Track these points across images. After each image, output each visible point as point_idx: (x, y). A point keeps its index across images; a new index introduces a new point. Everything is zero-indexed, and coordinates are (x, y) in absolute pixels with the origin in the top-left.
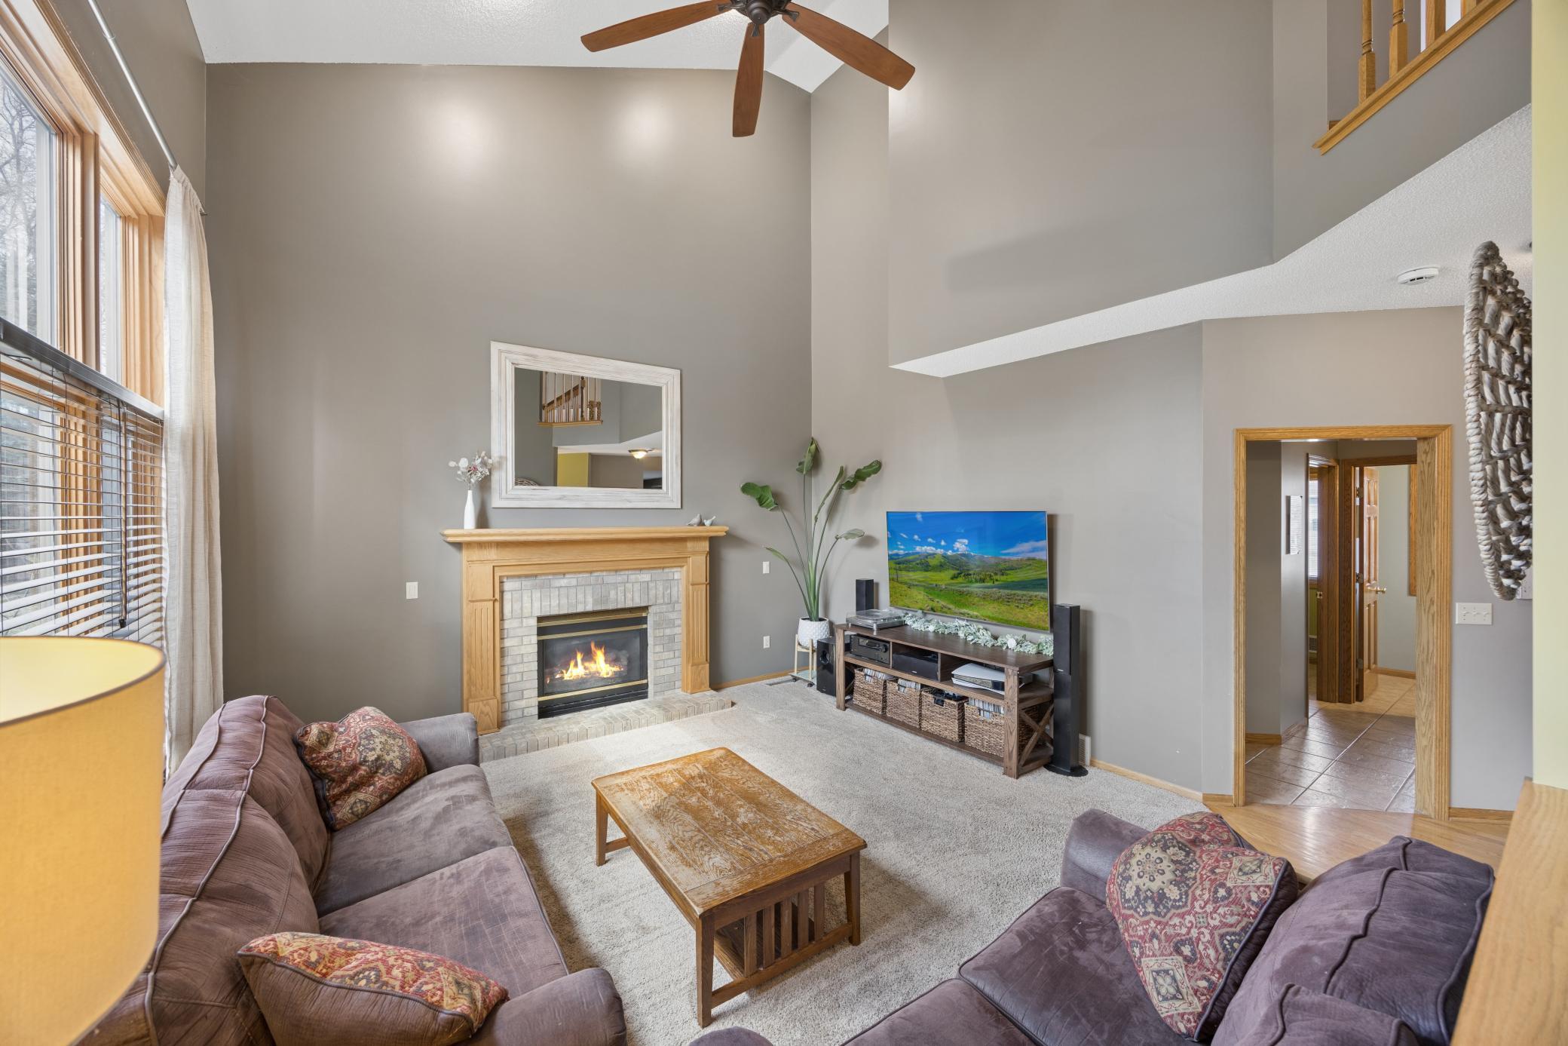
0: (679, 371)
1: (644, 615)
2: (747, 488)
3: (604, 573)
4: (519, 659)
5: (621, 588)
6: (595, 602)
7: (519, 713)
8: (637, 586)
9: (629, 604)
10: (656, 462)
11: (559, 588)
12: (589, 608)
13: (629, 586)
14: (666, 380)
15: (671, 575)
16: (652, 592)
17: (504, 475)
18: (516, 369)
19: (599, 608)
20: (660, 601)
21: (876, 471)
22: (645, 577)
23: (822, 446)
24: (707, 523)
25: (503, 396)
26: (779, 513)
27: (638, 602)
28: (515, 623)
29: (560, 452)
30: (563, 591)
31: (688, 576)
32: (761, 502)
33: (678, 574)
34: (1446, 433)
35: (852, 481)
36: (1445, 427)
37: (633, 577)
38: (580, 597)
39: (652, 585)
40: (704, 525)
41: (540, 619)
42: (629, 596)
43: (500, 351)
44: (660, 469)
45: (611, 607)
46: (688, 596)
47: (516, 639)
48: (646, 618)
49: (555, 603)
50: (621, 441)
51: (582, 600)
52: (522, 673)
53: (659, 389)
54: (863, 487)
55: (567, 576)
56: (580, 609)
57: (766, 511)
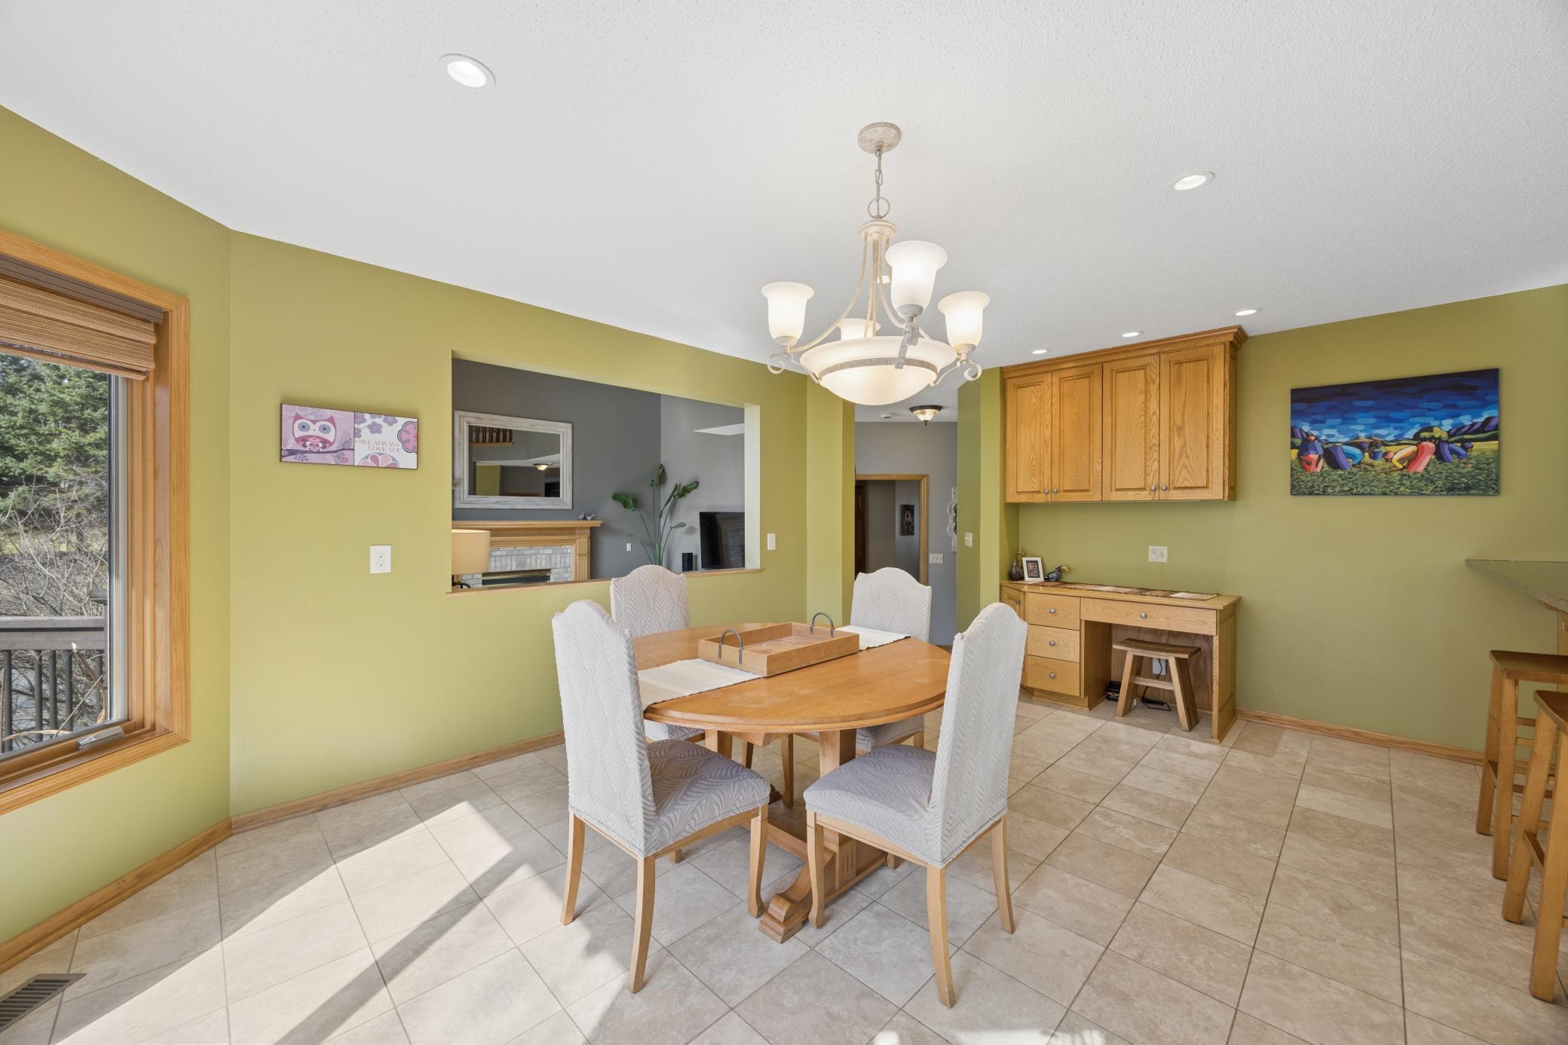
0: (571, 425)
1: (548, 575)
2: (616, 497)
3: (524, 548)
5: (534, 557)
6: (517, 565)
8: (544, 557)
9: (539, 567)
10: (554, 472)
11: (496, 556)
12: (514, 569)
13: (539, 556)
14: (564, 431)
15: (565, 550)
16: (553, 560)
17: (462, 489)
18: (470, 426)
19: (520, 569)
20: (558, 566)
21: (696, 487)
22: (549, 551)
23: (666, 469)
24: (589, 518)
25: (462, 442)
26: (637, 513)
27: (544, 566)
29: (477, 464)
30: (498, 558)
31: (576, 551)
32: (625, 505)
33: (570, 549)
34: (926, 477)
35: (682, 492)
36: (924, 476)
37: (541, 551)
38: (508, 562)
39: (553, 556)
40: (586, 519)
41: (484, 575)
42: (539, 562)
43: (460, 416)
44: (558, 476)
45: (527, 568)
46: (576, 563)
48: (549, 576)
49: (493, 565)
50: (528, 458)
51: (510, 564)
53: (558, 436)
54: (689, 496)
55: (500, 549)
56: (508, 569)
57: (629, 511)
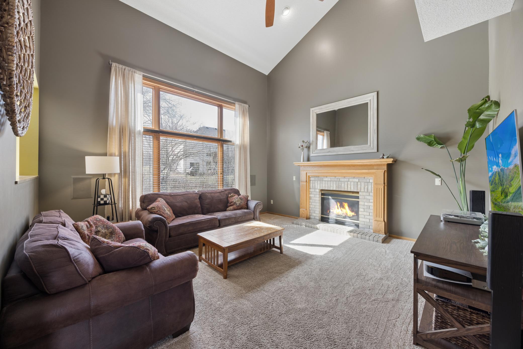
0: (376, 93)
1: (357, 195)
2: (419, 138)
3: (340, 177)
4: (314, 201)
7: (314, 217)
8: (352, 183)
11: (325, 181)
12: (334, 189)
13: (349, 183)
14: (370, 98)
15: (368, 180)
17: (313, 146)
18: (317, 114)
19: (337, 189)
20: (363, 191)
22: (356, 180)
24: (386, 157)
25: (313, 123)
28: (313, 190)
30: (326, 182)
31: (374, 181)
32: (430, 144)
33: (371, 179)
37: (350, 179)
38: (332, 184)
39: (358, 183)
40: (383, 158)
41: (322, 190)
42: (349, 186)
43: (313, 111)
46: (374, 190)
47: (313, 195)
48: (358, 197)
49: (324, 185)
52: (315, 205)
53: (367, 104)
55: (328, 177)
